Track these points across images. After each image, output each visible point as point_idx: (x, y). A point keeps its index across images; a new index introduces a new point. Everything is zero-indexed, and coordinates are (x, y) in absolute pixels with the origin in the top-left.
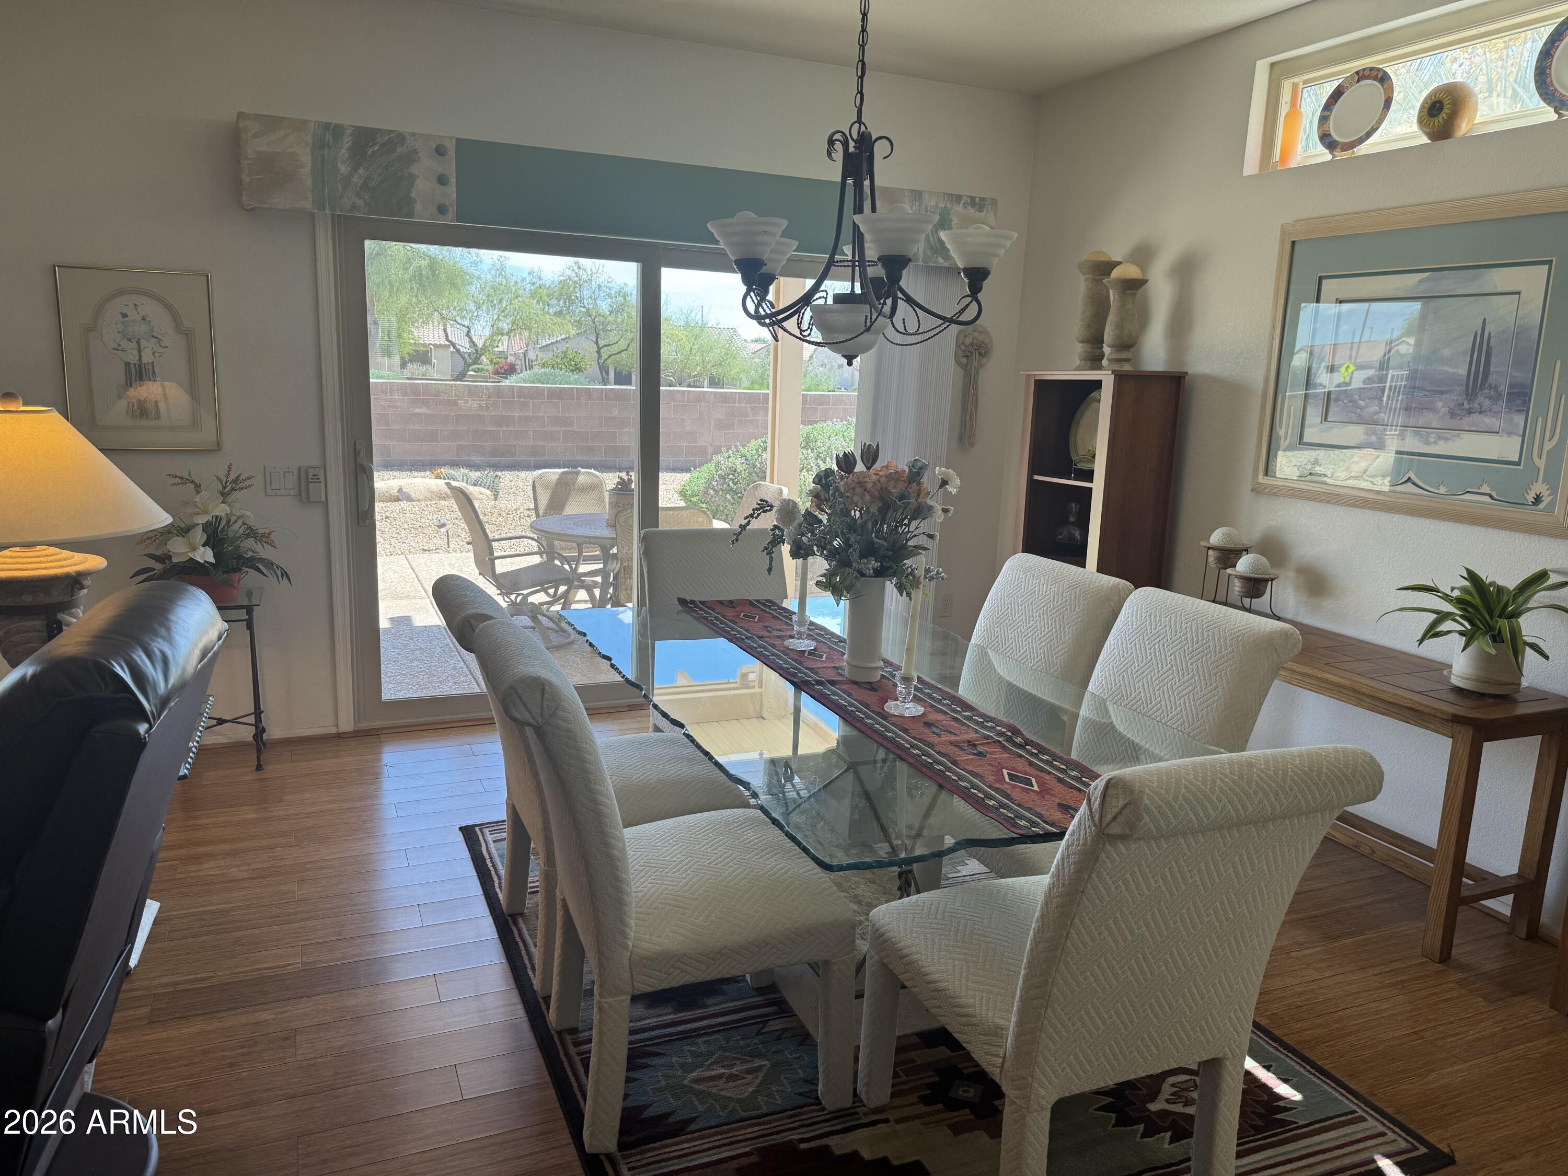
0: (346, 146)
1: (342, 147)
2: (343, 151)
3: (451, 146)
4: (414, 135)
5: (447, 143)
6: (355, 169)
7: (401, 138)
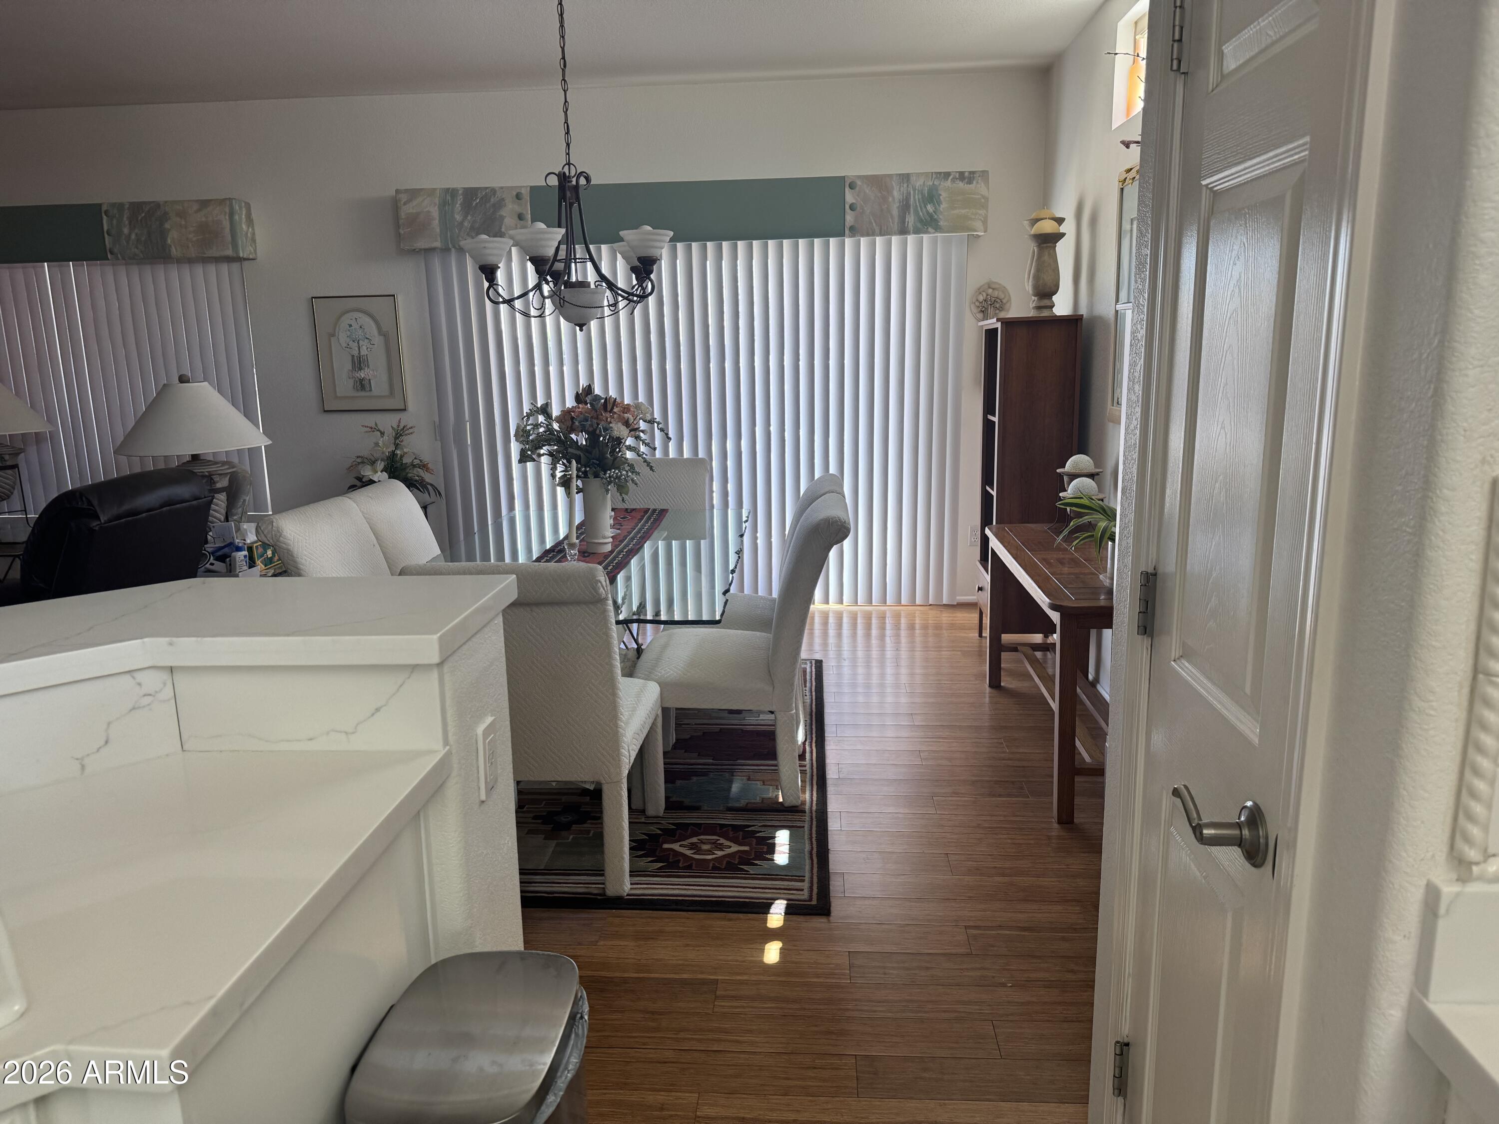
0: (459, 202)
1: (457, 203)
2: (457, 205)
3: (526, 193)
4: (502, 188)
5: (523, 191)
6: (465, 217)
7: (493, 191)
